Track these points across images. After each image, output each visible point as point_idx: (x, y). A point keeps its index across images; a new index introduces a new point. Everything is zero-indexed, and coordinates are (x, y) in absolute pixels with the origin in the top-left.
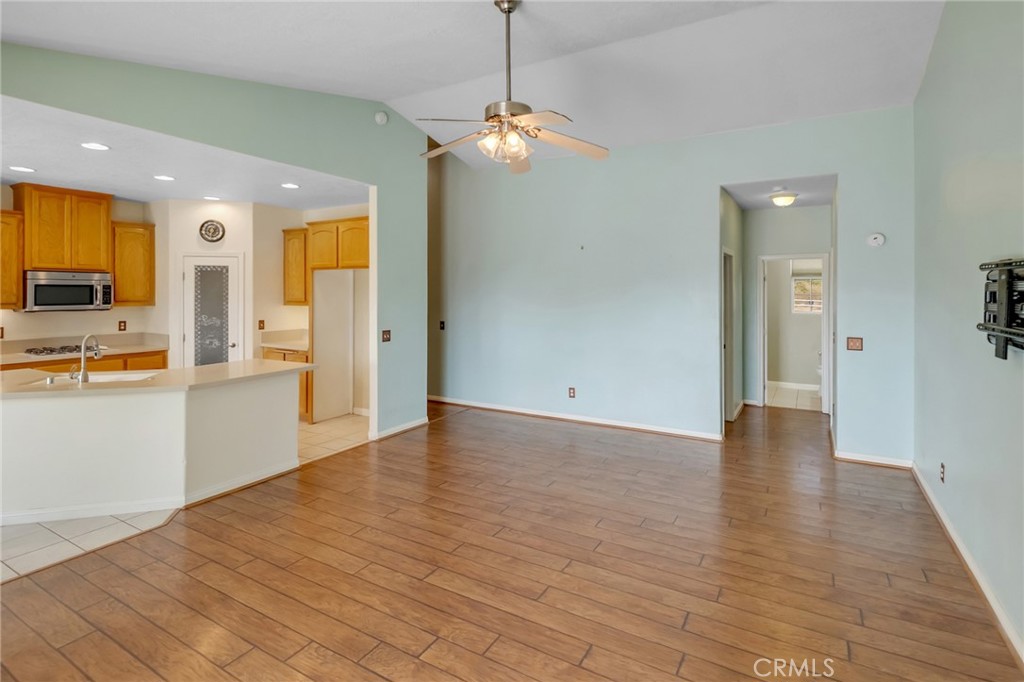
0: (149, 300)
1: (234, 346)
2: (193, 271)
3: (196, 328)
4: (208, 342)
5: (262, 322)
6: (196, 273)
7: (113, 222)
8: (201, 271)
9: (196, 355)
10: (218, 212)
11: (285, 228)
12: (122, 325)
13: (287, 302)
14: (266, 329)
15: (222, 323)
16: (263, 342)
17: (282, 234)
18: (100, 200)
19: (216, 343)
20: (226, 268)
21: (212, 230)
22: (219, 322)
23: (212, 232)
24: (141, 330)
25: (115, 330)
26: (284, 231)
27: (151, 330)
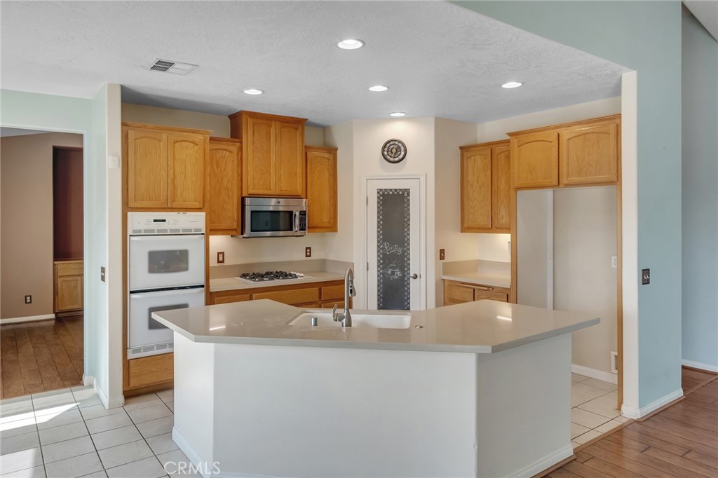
0: (332, 227)
1: (416, 277)
2: (376, 195)
3: (378, 256)
4: (390, 272)
5: (442, 251)
6: (378, 198)
7: (306, 147)
8: (383, 195)
9: (378, 286)
10: (399, 129)
11: (461, 145)
12: (308, 251)
13: (465, 228)
14: (448, 259)
15: (404, 252)
16: (444, 274)
17: (459, 151)
18: (295, 124)
19: (398, 273)
20: (408, 191)
21: (394, 151)
22: (400, 251)
23: (394, 152)
24: (323, 257)
25: (301, 256)
26: (461, 148)
27: (331, 257)
